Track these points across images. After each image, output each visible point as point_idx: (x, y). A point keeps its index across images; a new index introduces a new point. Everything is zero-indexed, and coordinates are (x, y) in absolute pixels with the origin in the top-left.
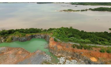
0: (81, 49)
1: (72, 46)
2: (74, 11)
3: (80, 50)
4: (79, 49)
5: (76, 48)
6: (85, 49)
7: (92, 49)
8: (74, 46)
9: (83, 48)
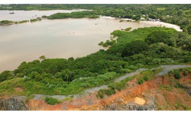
0: (115, 93)
1: (97, 96)
2: (16, 23)
3: (114, 97)
4: (111, 95)
5: (106, 96)
6: (119, 90)
7: (127, 85)
8: (100, 95)
9: (116, 90)
